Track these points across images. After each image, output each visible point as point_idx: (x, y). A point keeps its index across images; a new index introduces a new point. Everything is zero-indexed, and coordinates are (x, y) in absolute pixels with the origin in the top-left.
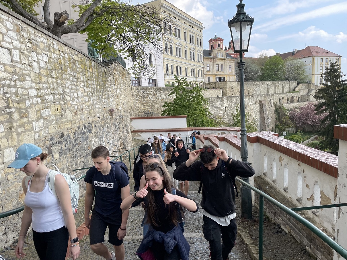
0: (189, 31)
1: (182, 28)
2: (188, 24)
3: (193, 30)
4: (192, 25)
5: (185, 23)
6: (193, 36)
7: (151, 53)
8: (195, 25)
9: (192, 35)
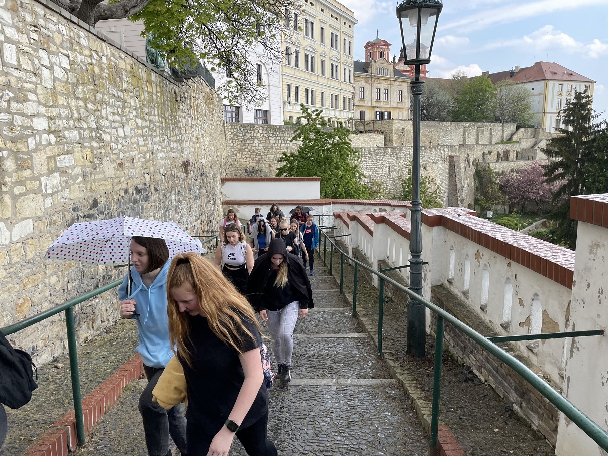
0: (330, 26)
1: (318, 21)
2: (327, 13)
3: (337, 24)
4: (335, 16)
5: (322, 10)
6: (336, 36)
7: (260, 63)
8: (341, 16)
9: (335, 33)
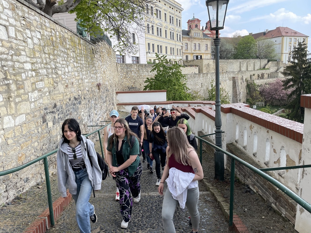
0: (169, 12)
1: (163, 10)
2: (168, 6)
3: (173, 11)
4: (172, 7)
5: (165, 4)
6: (173, 17)
7: (134, 33)
8: (175, 7)
9: (172, 16)
